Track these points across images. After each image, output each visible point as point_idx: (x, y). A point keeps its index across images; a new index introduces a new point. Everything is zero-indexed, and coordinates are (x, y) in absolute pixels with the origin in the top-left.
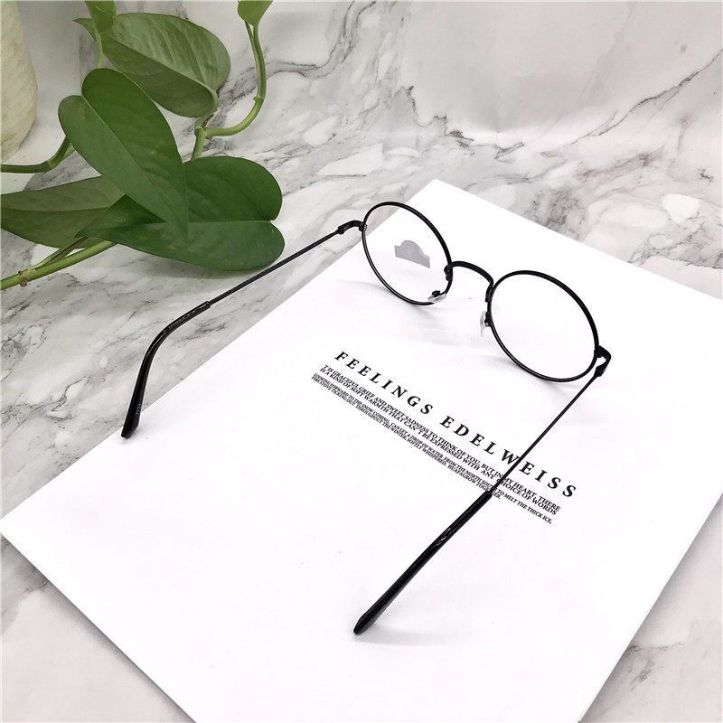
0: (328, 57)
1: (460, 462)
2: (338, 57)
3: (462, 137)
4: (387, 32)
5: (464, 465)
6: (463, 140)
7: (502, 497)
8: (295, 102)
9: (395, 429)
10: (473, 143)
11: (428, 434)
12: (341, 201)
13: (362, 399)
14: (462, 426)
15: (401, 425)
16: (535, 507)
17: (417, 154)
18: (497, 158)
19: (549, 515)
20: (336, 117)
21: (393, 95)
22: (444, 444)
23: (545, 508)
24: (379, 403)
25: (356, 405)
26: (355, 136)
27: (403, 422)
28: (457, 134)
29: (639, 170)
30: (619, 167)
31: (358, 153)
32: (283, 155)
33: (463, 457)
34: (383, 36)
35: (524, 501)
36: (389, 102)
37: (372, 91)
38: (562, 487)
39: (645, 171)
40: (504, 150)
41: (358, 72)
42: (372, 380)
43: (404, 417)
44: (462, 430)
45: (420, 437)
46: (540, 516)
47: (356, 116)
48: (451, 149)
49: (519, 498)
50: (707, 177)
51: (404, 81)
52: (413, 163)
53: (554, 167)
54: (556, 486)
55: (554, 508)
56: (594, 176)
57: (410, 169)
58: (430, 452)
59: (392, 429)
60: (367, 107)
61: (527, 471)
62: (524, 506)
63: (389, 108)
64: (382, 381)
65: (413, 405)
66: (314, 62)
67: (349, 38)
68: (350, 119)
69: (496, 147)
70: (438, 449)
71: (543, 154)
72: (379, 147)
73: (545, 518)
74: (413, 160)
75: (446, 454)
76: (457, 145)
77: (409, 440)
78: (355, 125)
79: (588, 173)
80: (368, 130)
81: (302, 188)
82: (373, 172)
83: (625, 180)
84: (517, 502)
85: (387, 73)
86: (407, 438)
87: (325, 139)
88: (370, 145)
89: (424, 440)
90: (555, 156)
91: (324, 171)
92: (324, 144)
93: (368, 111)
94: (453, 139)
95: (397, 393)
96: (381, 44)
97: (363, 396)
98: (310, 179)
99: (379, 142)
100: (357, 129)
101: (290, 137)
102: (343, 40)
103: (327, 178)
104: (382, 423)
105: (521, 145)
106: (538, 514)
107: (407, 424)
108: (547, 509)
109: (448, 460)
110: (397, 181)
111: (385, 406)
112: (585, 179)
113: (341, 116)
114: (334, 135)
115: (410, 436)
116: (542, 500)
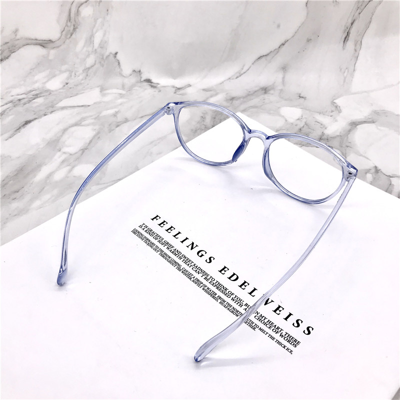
0: (59, 35)
1: (229, 300)
2: (66, 35)
3: (151, 83)
4: (98, 19)
5: (232, 303)
6: (153, 84)
7: (257, 329)
8: (39, 64)
9: (185, 272)
10: (159, 86)
11: (208, 278)
12: (73, 121)
13: (164, 249)
14: (234, 274)
15: (190, 270)
16: (281, 340)
17: (124, 92)
18: (175, 93)
19: (291, 347)
20: (68, 73)
22: (219, 286)
23: (289, 341)
24: (176, 253)
25: (159, 253)
26: (81, 84)
27: (191, 267)
28: (149, 81)
29: (262, 96)
30: (250, 95)
31: (83, 93)
32: (32, 97)
33: (232, 296)
34: (95, 21)
35: (273, 334)
36: (102, 62)
37: (91, 55)
38: (303, 327)
39: (266, 96)
40: (179, 89)
41: (81, 44)
42: (175, 236)
43: (192, 264)
44: (234, 277)
45: (202, 280)
46: (284, 347)
47: (81, 71)
48: (146, 89)
49: (270, 331)
50: (302, 97)
51: (112, 49)
52: (121, 97)
53: (211, 96)
54: (299, 325)
55: (296, 343)
56: (237, 100)
57: (120, 101)
58: (208, 291)
59: (183, 272)
60: (88, 65)
61: (278, 312)
62: (273, 338)
63: (103, 66)
64: (181, 237)
65: (201, 256)
66: (51, 38)
67: (73, 23)
68: (77, 74)
69: (173, 87)
70: (214, 289)
71: (204, 90)
72: (98, 90)
73: (288, 349)
74: (121, 96)
75: (219, 293)
76: (149, 87)
77: (193, 281)
78: (81, 77)
79: (232, 99)
80: (90, 80)
81: (45, 115)
82: (95, 103)
83: (255, 101)
84: (268, 335)
85: (100, 44)
86: (192, 279)
87: (61, 86)
88: (91, 89)
89: (205, 282)
90: (211, 91)
91: (61, 104)
92: (60, 89)
93: (89, 68)
94: (146, 84)
95: (190, 247)
96: (95, 26)
97: (166, 247)
98: (51, 110)
99: (98, 87)
100: (82, 80)
101: (36, 86)
102: (69, 24)
103: (63, 108)
104: (176, 267)
105: (190, 86)
106: (283, 346)
107: (194, 269)
108: (290, 342)
109: (220, 298)
110: (112, 108)
111: (180, 255)
112: (231, 102)
113: (71, 72)
114: (67, 84)
115: (195, 278)
116: (287, 335)
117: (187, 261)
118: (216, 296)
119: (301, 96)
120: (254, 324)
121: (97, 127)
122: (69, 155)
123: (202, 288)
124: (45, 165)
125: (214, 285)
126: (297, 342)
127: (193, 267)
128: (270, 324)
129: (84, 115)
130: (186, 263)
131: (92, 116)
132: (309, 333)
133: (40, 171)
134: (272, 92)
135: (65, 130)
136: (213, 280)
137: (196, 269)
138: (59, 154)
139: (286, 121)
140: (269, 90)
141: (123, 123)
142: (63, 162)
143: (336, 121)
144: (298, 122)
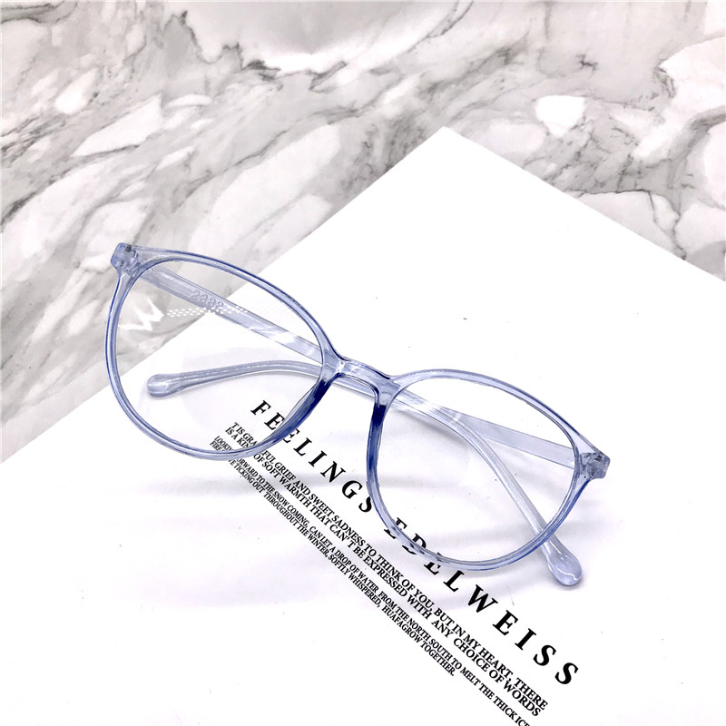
1: (402, 602)
3: (264, 68)
5: (409, 608)
6: (267, 72)
7: (457, 672)
8: (34, 59)
9: (315, 537)
10: (279, 74)
11: (363, 548)
13: (275, 482)
14: (417, 538)
15: (325, 530)
16: (507, 698)
17: (205, 100)
18: (311, 88)
19: (527, 715)
20: (95, 70)
21: (162, 27)
22: (384, 568)
23: (522, 701)
24: (300, 490)
25: (264, 493)
26: (123, 91)
27: (329, 524)
28: (258, 65)
29: (500, 71)
30: (474, 71)
31: (128, 114)
32: (26, 136)
33: (410, 593)
35: (491, 684)
36: (159, 37)
38: (556, 664)
39: (506, 71)
40: (321, 76)
42: (298, 450)
45: (349, 554)
46: (512, 716)
47: (120, 64)
48: (252, 86)
49: (484, 677)
50: (589, 64)
52: (202, 114)
53: (389, 87)
54: (546, 660)
55: (535, 703)
56: (442, 90)
57: (197, 125)
58: (360, 581)
59: (310, 537)
60: (132, 49)
61: (504, 627)
62: (489, 693)
63: (161, 46)
64: (311, 452)
65: (350, 496)
68: (114, 70)
69: (309, 72)
70: (372, 575)
71: (373, 71)
72: (156, 100)
74: (202, 110)
75: (383, 586)
76: (258, 80)
77: (331, 558)
78: (121, 77)
79: (433, 88)
80: (139, 80)
81: (51, 183)
82: (148, 138)
83: (482, 88)
84: (479, 685)
86: (329, 554)
87: (84, 103)
88: (144, 100)
89: (355, 559)
90: (388, 71)
91: (83, 151)
92: (83, 110)
93: (134, 55)
94: (251, 73)
95: (329, 474)
98: (63, 167)
99: (157, 93)
100: (125, 82)
101: (37, 108)
103: (87, 160)
104: (298, 525)
105: (343, 64)
106: (509, 712)
107: (334, 528)
108: (526, 704)
109: (385, 598)
110: (182, 146)
111: (307, 496)
112: (429, 97)
113: (101, 68)
114: (96, 95)
115: (335, 551)
116: (520, 685)
117: (321, 509)
118: (378, 593)
119: (586, 60)
120: (451, 660)
121: (149, 201)
122: (94, 273)
123: (349, 574)
124: (52, 301)
125: (374, 566)
126: (540, 703)
127: (333, 523)
128: (485, 658)
129: (126, 172)
130: (317, 514)
131: (140, 173)
132: (568, 679)
133: (42, 316)
134: (520, 58)
135: (88, 216)
136: (373, 553)
137: (339, 528)
138: (77, 273)
139: (548, 134)
140: (515, 54)
141: (201, 184)
142: (85, 291)
143: (662, 121)
144: (575, 135)
